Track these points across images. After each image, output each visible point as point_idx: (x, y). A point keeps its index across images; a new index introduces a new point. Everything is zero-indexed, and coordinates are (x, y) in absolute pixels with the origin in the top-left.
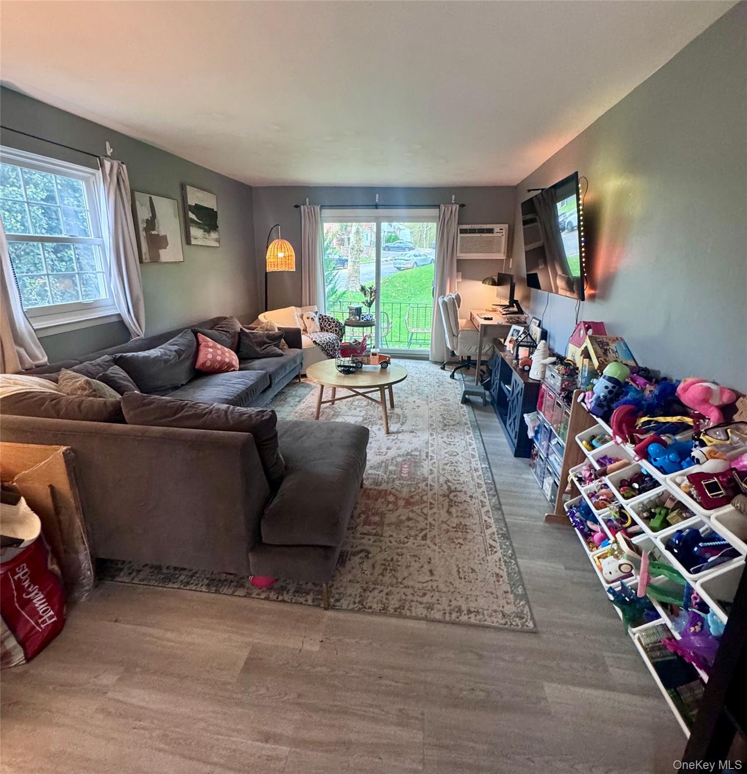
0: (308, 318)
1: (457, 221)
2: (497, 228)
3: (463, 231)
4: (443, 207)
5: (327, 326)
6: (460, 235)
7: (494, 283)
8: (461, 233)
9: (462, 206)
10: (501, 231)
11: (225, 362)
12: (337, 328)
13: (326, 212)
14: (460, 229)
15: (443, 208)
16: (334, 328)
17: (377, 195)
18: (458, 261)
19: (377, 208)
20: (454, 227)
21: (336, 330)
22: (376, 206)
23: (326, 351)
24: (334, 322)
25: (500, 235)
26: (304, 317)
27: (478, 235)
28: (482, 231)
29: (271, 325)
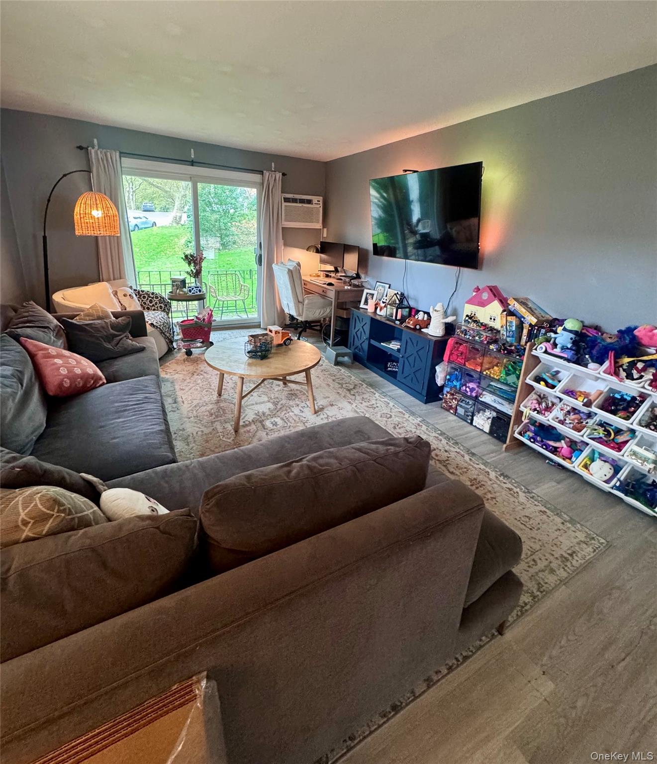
0: (125, 295)
1: (280, 189)
2: (315, 199)
3: (287, 200)
4: (266, 174)
5: (148, 302)
6: (284, 204)
7: (317, 251)
8: (285, 201)
9: (284, 174)
10: (319, 203)
11: (89, 374)
12: (162, 305)
13: (127, 162)
14: (284, 198)
15: (268, 174)
16: (159, 305)
17: (192, 150)
18: (282, 228)
19: (192, 165)
20: (278, 195)
21: (161, 307)
22: (192, 163)
23: (164, 333)
24: (157, 298)
25: (318, 206)
26: (120, 294)
27: (300, 205)
28: (302, 201)
29: (102, 311)
